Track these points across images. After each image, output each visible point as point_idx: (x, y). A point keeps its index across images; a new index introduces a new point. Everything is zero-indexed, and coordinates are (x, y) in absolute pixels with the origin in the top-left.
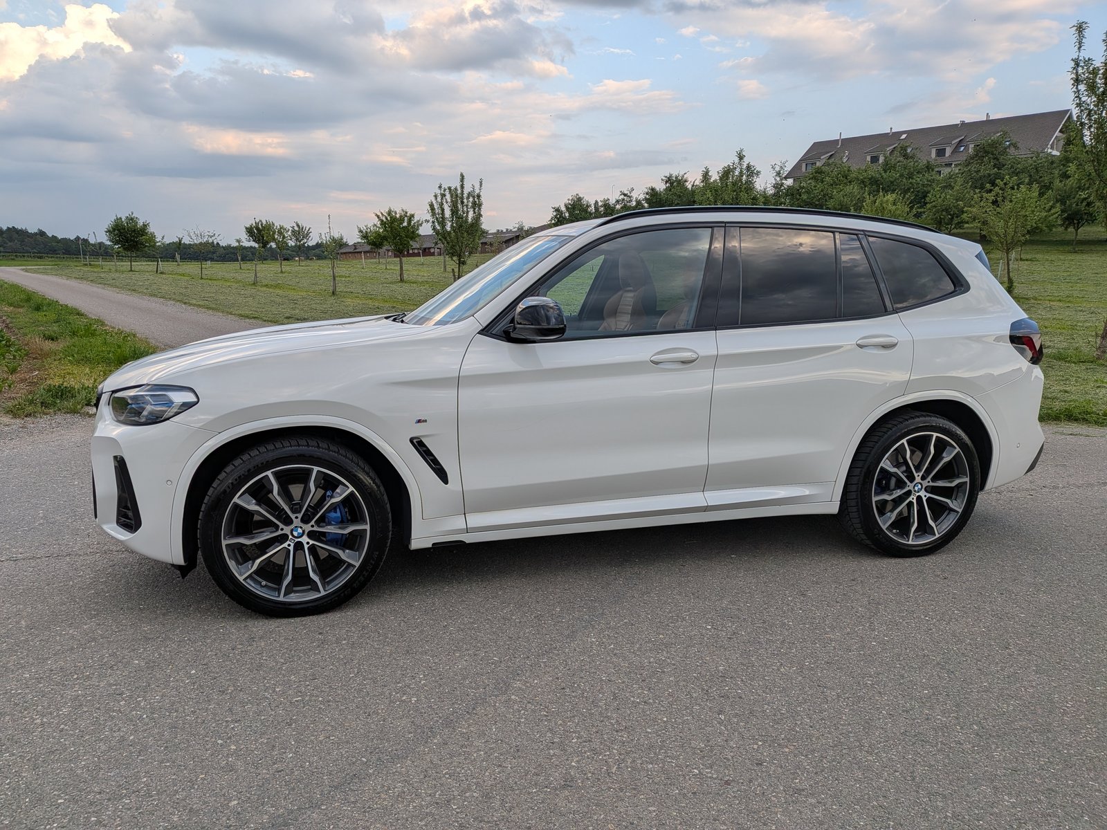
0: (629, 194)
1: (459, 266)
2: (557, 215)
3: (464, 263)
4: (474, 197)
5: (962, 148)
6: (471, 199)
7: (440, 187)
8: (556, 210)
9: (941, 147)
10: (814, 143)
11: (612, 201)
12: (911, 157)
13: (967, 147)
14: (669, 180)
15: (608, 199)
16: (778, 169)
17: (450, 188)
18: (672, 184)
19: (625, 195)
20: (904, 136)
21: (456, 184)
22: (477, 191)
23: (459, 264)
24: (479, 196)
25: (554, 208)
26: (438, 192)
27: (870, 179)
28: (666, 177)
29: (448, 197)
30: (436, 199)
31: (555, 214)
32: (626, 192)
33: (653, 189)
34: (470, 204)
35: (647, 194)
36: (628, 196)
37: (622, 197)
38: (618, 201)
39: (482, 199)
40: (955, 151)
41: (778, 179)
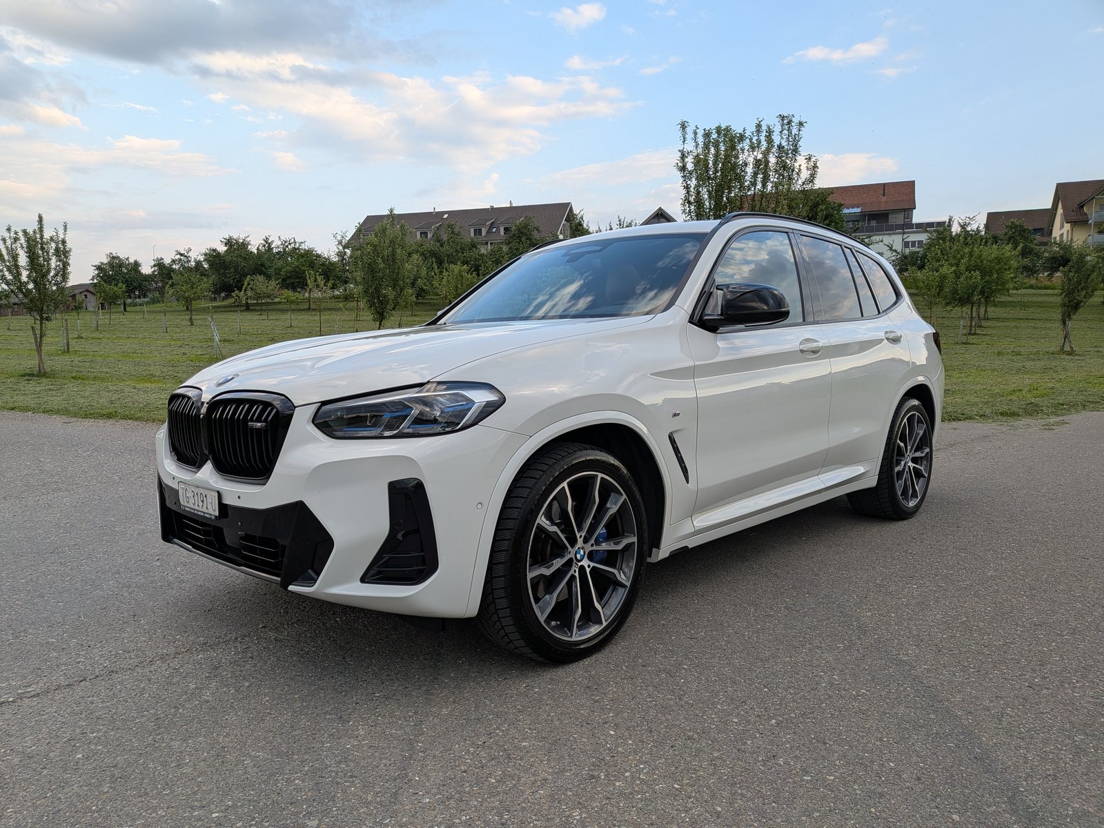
0: (186, 254)
1: (41, 323)
2: (99, 273)
3: (48, 319)
4: (57, 243)
5: (494, 230)
6: (53, 245)
7: (9, 230)
8: (97, 269)
9: (477, 227)
10: (368, 216)
11: (167, 261)
12: (458, 235)
13: (498, 228)
14: (229, 242)
15: (162, 259)
16: (339, 238)
17: (25, 232)
18: (231, 246)
19: (181, 255)
20: (446, 216)
21: (32, 227)
22: (61, 236)
23: (41, 320)
24: (64, 242)
25: (95, 266)
26: (6, 235)
27: (430, 252)
28: (225, 239)
29: (23, 240)
30: (5, 243)
31: (97, 272)
32: (182, 252)
33: (214, 250)
34: (52, 251)
35: (206, 255)
36: (186, 256)
37: (178, 256)
38: (173, 261)
39: (69, 245)
40: (489, 232)
41: (341, 248)
